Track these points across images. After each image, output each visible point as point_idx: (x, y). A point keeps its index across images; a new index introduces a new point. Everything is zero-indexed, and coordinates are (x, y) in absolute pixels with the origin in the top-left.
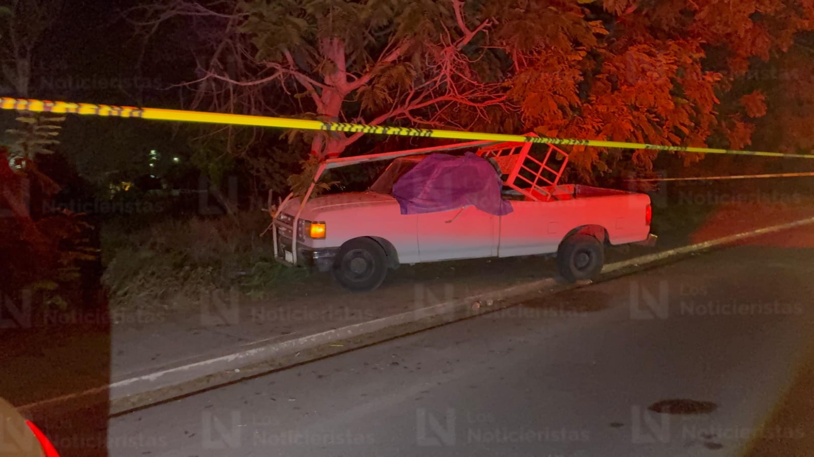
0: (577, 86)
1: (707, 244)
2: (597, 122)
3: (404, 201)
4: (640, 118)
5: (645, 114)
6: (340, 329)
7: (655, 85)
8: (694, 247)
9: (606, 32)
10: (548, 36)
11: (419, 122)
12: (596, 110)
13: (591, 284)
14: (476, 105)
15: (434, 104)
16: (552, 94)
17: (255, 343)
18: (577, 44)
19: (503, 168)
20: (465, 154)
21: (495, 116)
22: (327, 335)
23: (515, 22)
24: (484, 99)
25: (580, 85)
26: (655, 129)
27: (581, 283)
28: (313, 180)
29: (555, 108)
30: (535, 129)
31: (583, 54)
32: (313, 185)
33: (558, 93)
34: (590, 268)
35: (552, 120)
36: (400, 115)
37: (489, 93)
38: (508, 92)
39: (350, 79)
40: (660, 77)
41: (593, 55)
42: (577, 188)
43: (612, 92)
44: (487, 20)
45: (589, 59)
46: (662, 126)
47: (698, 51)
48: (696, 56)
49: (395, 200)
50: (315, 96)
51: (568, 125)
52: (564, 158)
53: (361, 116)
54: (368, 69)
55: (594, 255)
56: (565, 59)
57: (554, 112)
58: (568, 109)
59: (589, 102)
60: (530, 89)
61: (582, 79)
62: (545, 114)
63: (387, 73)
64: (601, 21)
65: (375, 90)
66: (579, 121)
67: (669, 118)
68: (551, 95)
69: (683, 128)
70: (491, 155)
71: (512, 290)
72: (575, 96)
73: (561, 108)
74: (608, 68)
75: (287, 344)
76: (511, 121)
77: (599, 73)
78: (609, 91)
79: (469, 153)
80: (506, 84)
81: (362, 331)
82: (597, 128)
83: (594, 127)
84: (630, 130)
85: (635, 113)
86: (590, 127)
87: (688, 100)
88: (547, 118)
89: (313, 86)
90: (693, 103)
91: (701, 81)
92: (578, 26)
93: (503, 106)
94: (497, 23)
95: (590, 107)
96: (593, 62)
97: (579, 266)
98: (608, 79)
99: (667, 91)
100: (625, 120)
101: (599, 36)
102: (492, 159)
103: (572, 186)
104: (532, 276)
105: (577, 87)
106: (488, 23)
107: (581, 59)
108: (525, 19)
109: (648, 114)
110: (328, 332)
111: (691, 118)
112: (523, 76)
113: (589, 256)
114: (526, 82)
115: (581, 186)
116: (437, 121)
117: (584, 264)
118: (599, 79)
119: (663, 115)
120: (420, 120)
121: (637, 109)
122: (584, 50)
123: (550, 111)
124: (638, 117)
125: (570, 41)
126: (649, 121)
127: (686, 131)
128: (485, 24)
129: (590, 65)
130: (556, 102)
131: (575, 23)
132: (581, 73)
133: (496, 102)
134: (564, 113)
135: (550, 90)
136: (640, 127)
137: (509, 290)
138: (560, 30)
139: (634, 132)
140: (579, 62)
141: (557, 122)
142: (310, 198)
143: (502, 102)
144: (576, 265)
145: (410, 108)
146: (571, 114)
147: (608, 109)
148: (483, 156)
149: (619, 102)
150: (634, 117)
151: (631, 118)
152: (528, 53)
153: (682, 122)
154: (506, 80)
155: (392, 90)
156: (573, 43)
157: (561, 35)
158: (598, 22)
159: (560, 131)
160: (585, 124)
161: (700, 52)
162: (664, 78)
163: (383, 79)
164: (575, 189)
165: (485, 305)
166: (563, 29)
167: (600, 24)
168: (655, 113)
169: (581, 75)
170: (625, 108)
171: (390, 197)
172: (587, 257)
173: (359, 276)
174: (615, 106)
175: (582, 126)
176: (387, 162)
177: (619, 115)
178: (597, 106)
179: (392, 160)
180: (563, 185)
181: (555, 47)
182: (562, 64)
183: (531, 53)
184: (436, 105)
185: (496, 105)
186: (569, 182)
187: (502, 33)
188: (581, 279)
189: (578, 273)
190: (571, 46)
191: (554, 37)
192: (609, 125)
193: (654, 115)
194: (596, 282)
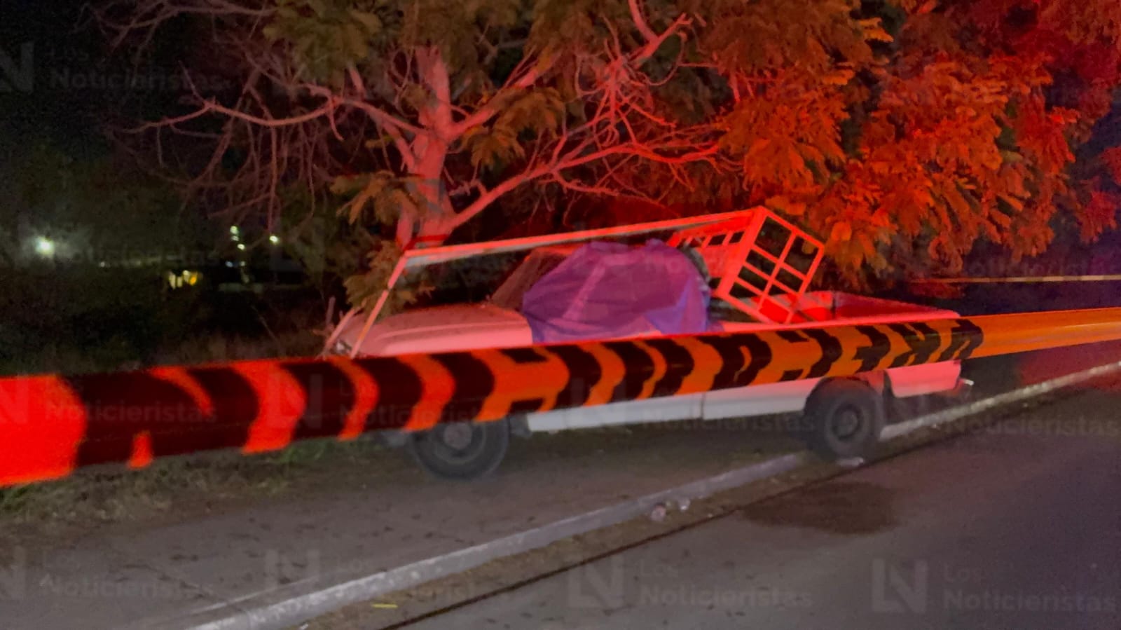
0: (838, 128)
1: (1045, 387)
2: (873, 191)
3: (538, 323)
4: (945, 185)
5: (952, 177)
6: (395, 571)
7: (971, 130)
8: (1027, 391)
9: (888, 38)
10: (789, 44)
11: (576, 188)
12: (871, 169)
13: (861, 467)
14: (670, 162)
15: (600, 159)
16: (796, 143)
17: (223, 605)
18: (838, 57)
19: (713, 266)
20: (647, 242)
21: (702, 181)
22: (369, 584)
23: (732, 19)
24: (682, 152)
25: (842, 127)
26: (970, 202)
27: (844, 463)
28: (386, 287)
29: (801, 166)
30: (768, 201)
31: (850, 74)
32: (385, 295)
33: (805, 140)
34: (860, 437)
35: (795, 186)
36: (544, 177)
37: (692, 141)
38: (721, 140)
39: (457, 117)
40: (978, 115)
41: (865, 78)
42: (837, 299)
43: (897, 140)
44: (684, 15)
45: (859, 86)
46: (979, 197)
47: (1039, 73)
48: (1036, 81)
49: (524, 321)
50: (401, 144)
51: (823, 195)
52: (816, 251)
53: (477, 177)
54: (484, 100)
55: (865, 413)
56: (818, 82)
57: (799, 173)
58: (823, 170)
59: (859, 157)
60: (757, 133)
61: (846, 116)
62: (785, 177)
63: (517, 105)
64: (879, 20)
65: (494, 134)
66: (841, 189)
67: (988, 184)
68: (793, 144)
69: (1012, 201)
70: (694, 244)
71: (726, 479)
72: (834, 145)
73: (810, 165)
74: (889, 100)
75: (285, 607)
76: (729, 187)
77: (876, 109)
78: (891, 140)
79: (655, 242)
80: (718, 126)
81: (439, 571)
82: (872, 200)
83: (866, 199)
84: (928, 204)
85: (936, 175)
86: (860, 199)
87: (1023, 155)
88: (787, 184)
89: (400, 129)
90: (1030, 159)
91: (1044, 123)
92: (839, 26)
93: (714, 164)
94: (703, 23)
95: (860, 165)
96: (864, 89)
97: (842, 431)
98: (890, 119)
99: (990, 139)
100: (920, 188)
101: (875, 45)
102: (696, 252)
103: (829, 294)
104: (759, 451)
105: (837, 131)
106: (687, 19)
107: (845, 82)
108: (750, 14)
109: (956, 176)
110: (370, 578)
111: (1027, 184)
112: (745, 112)
113: (858, 417)
114: (751, 121)
115: (843, 294)
116: (607, 187)
117: (850, 429)
118: (875, 120)
119: (980, 180)
120: (579, 185)
121: (939, 169)
122: (850, 68)
123: (791, 171)
124: (942, 183)
125: (827, 52)
126: (959, 188)
127: (1018, 206)
128: (680, 21)
129: (861, 95)
130: (802, 155)
131: (836, 21)
132: (844, 107)
133: (702, 155)
134: (816, 175)
135: (791, 135)
136: (945, 199)
137: (722, 477)
138: (809, 32)
139: (933, 209)
140: (841, 88)
141: (802, 190)
142: (379, 317)
143: (713, 156)
144: (835, 429)
145: (562, 165)
146: (828, 176)
147: (890, 169)
148: (680, 247)
149: (910, 156)
150: (934, 182)
151: (930, 184)
152: (755, 73)
153: (1010, 191)
154: (717, 119)
155: (526, 136)
156: (832, 56)
157: (811, 41)
158: (875, 21)
159: (809, 206)
160: (851, 193)
161: (1044, 75)
162: (986, 117)
163: (508, 116)
164: (834, 301)
165: (675, 511)
166: (814, 32)
167: (879, 23)
168: (968, 176)
169: (844, 110)
170: (919, 168)
171: (517, 315)
172: (853, 417)
173: (460, 454)
174: (903, 163)
175: (846, 197)
176: (520, 256)
177: (909, 178)
178: (871, 164)
179: (528, 252)
180: (816, 292)
181: (801, 64)
182: (813, 92)
183: (760, 72)
184: (605, 161)
185: (703, 162)
186: (824, 288)
187: (710, 39)
188: (847, 456)
189: (839, 446)
190: (829, 61)
191: (801, 46)
192: (892, 196)
193: (965, 180)
194: (871, 463)
